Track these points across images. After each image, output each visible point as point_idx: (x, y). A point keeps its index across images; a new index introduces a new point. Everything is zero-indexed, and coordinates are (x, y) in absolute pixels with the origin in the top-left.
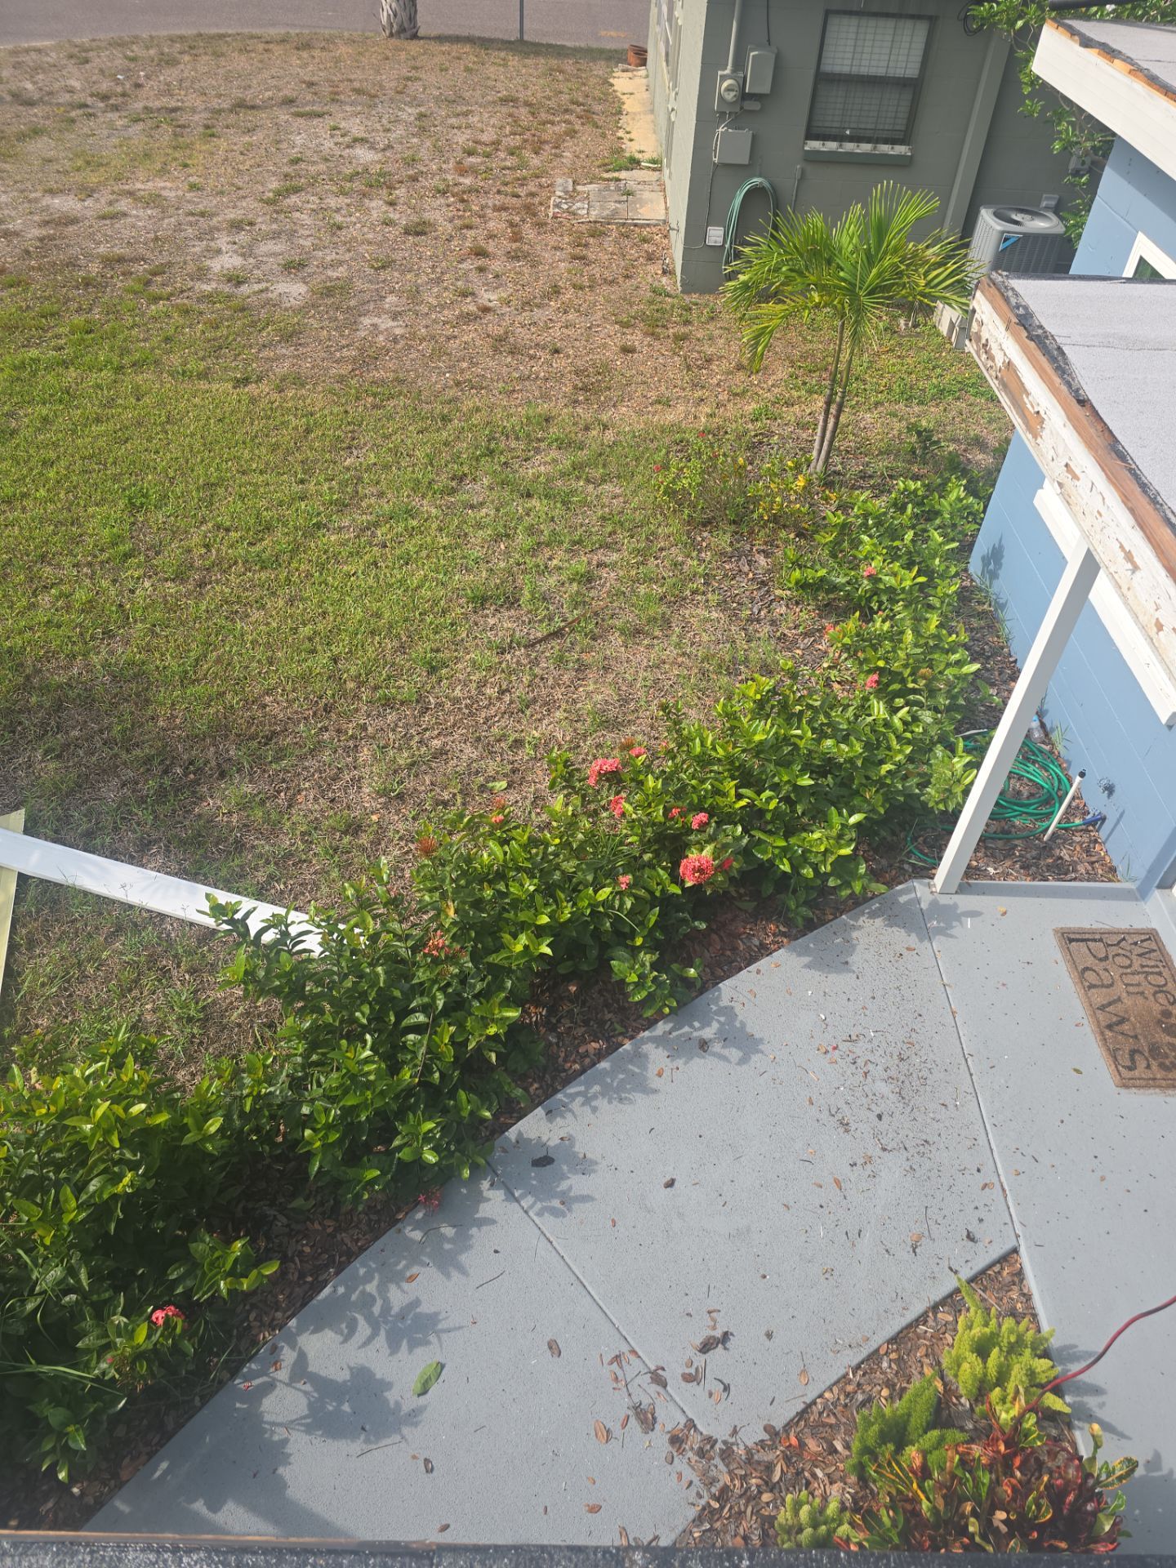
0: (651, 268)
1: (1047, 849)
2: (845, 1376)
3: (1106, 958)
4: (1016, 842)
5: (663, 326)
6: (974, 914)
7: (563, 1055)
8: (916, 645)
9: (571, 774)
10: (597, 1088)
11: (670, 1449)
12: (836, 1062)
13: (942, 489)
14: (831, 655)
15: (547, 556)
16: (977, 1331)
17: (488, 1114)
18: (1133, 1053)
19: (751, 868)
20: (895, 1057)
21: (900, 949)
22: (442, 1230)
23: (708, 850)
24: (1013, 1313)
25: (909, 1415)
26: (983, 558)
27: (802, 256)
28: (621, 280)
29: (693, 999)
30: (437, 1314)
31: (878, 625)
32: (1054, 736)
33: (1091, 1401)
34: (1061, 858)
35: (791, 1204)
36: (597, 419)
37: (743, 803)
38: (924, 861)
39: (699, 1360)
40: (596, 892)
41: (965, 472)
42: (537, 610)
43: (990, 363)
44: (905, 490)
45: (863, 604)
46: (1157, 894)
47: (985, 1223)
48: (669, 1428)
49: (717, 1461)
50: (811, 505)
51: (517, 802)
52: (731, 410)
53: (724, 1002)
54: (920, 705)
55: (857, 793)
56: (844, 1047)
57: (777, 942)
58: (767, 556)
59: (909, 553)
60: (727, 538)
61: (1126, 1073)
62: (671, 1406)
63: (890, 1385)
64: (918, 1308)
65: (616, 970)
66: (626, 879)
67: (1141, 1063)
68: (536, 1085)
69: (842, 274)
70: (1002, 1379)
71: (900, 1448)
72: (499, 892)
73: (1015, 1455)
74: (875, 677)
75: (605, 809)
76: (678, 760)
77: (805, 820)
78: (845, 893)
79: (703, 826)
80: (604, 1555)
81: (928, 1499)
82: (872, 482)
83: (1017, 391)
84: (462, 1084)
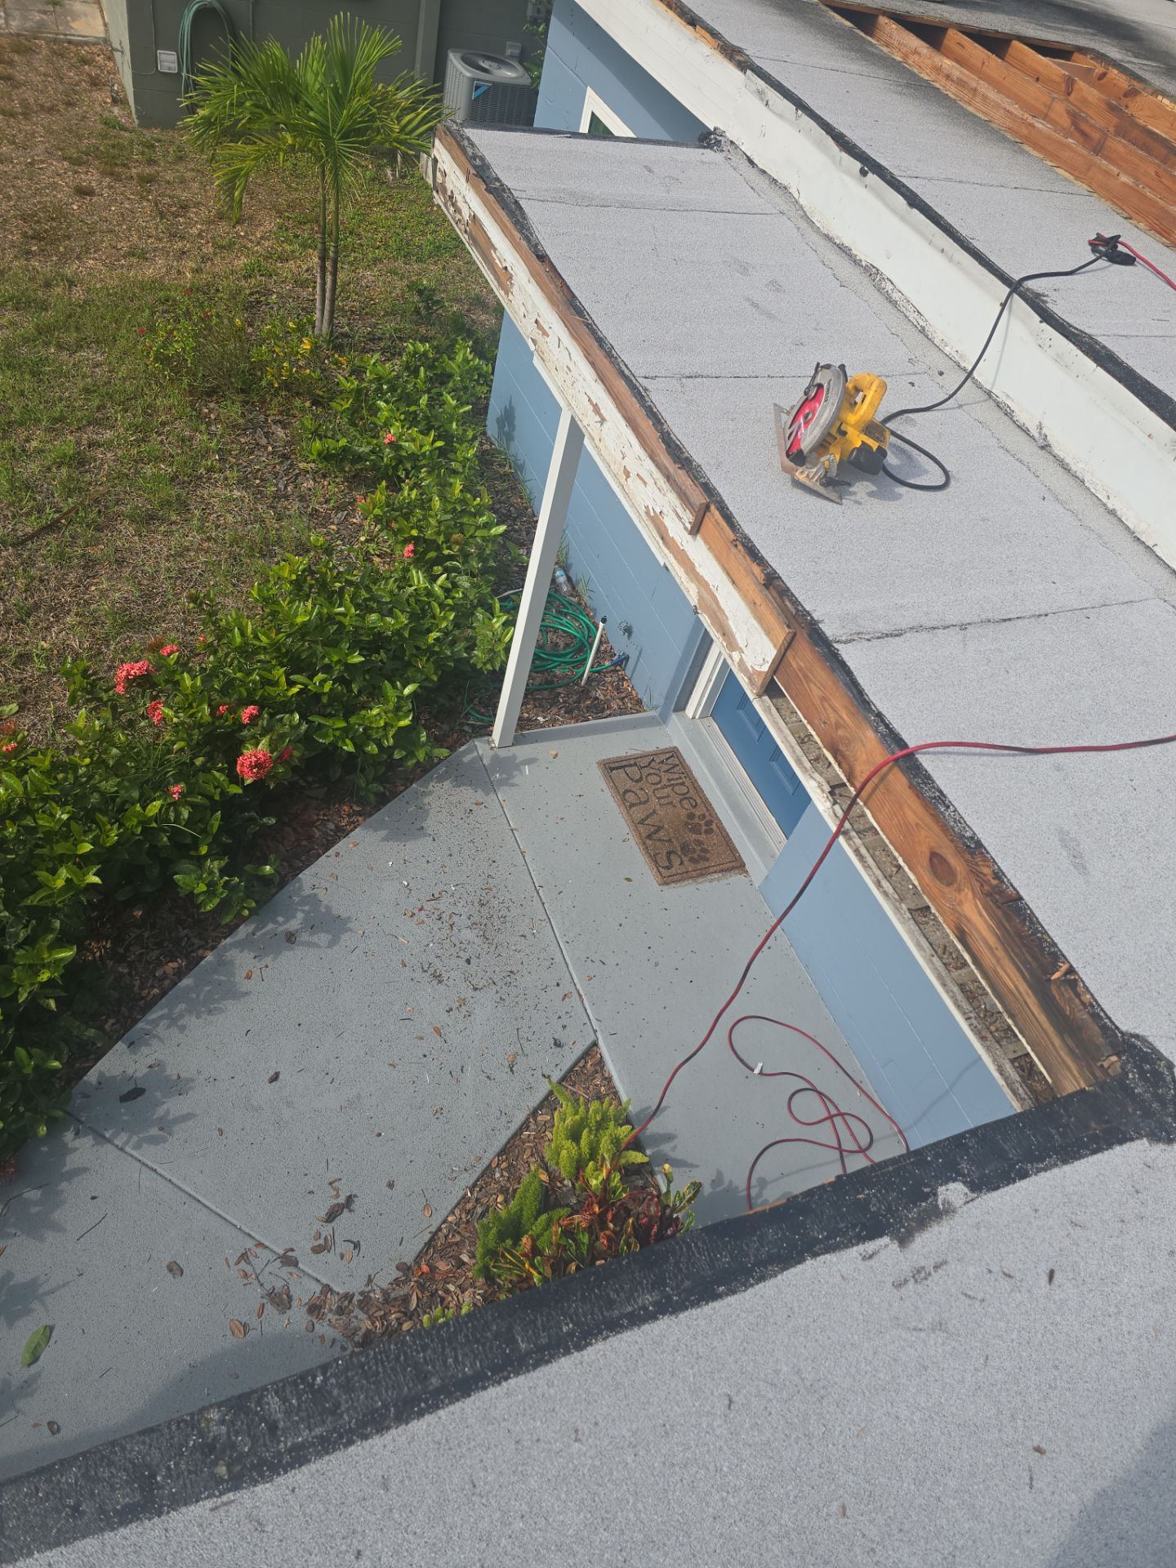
0: (97, 95)
1: (585, 692)
2: (464, 1196)
3: (641, 778)
4: (560, 690)
5: (124, 165)
6: (530, 761)
7: (137, 983)
8: (446, 512)
9: (93, 684)
10: (182, 1006)
11: (310, 1318)
12: (423, 922)
13: (450, 351)
14: (367, 528)
15: (22, 437)
16: (569, 1121)
17: (56, 1064)
18: (669, 853)
19: (313, 754)
20: (476, 904)
21: (468, 806)
22: (26, 1195)
23: (264, 743)
24: (600, 1098)
25: (521, 1210)
26: (498, 421)
27: (264, 89)
28: (62, 107)
29: (273, 895)
30: (34, 1280)
31: (406, 493)
32: (580, 588)
33: (666, 1148)
34: (597, 698)
35: (397, 1061)
36: (58, 274)
37: (295, 690)
38: (482, 720)
39: (327, 1230)
40: (144, 808)
41: (470, 334)
42: (21, 500)
43: (458, 217)
44: (415, 352)
45: (390, 473)
46: (674, 716)
47: (568, 1029)
48: (305, 1300)
49: (357, 1312)
50: (323, 371)
51: (34, 725)
52: (220, 265)
53: (307, 891)
54: (455, 569)
55: (409, 664)
56: (429, 906)
57: (353, 822)
58: (284, 428)
59: (426, 418)
60: (237, 408)
61: (665, 872)
62: (305, 1280)
63: (503, 1190)
64: (520, 1117)
65: (181, 884)
66: (177, 789)
67: (676, 861)
68: (112, 1021)
69: (311, 114)
70: (593, 1153)
71: (516, 1241)
72: (27, 828)
73: (607, 1211)
74: (411, 547)
75: (143, 717)
76: (220, 654)
77: (363, 698)
78: (411, 763)
79: (254, 719)
80: (178, 1427)
81: (540, 1273)
82: (382, 344)
83: (486, 247)
84: (19, 1040)
